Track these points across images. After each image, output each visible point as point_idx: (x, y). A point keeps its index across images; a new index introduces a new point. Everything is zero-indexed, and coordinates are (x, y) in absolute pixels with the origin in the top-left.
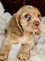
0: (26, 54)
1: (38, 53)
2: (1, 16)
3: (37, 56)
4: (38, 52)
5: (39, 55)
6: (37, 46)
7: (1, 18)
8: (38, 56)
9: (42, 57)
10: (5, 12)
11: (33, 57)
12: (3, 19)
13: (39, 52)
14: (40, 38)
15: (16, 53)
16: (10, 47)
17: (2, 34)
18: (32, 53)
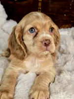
0: (44, 91)
1: (64, 88)
2: (2, 26)
3: (62, 93)
4: (64, 86)
5: (66, 92)
6: (62, 75)
7: (2, 29)
8: (64, 93)
9: (71, 95)
10: (8, 19)
11: (56, 96)
12: (4, 31)
13: (66, 86)
14: (67, 63)
15: (27, 88)
16: (17, 78)
17: (3, 56)
18: (54, 89)
